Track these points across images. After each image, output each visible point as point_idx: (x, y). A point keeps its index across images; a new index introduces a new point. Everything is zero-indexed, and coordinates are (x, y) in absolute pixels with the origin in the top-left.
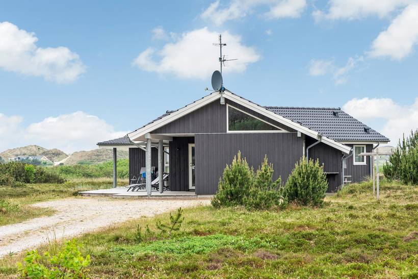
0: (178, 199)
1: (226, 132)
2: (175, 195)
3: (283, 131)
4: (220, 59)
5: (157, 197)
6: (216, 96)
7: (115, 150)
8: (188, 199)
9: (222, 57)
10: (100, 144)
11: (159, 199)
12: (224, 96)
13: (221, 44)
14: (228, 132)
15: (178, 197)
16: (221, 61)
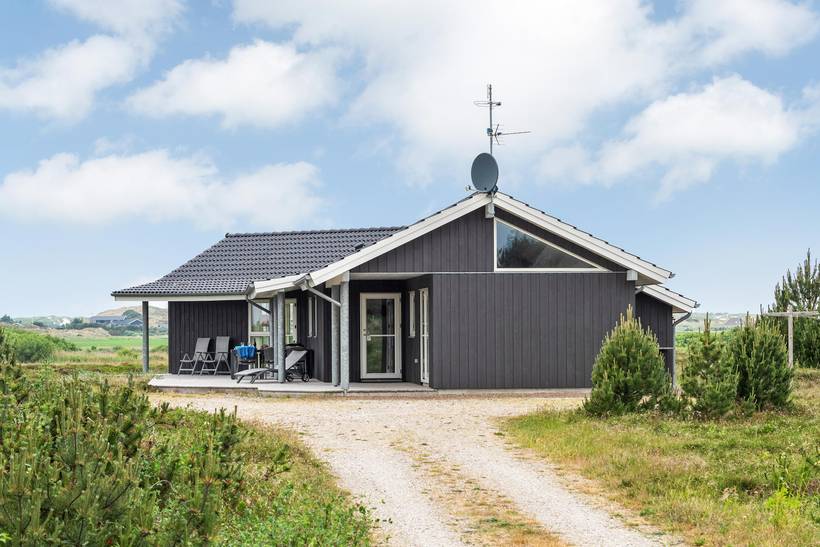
0: (402, 398)
1: (492, 270)
2: (396, 389)
3: (600, 269)
4: (490, 131)
5: (362, 395)
6: (479, 202)
7: (146, 305)
8: (422, 398)
9: (494, 128)
10: (117, 295)
11: (365, 398)
12: (496, 201)
13: (491, 104)
14: (497, 270)
15: (402, 394)
16: (491, 135)
